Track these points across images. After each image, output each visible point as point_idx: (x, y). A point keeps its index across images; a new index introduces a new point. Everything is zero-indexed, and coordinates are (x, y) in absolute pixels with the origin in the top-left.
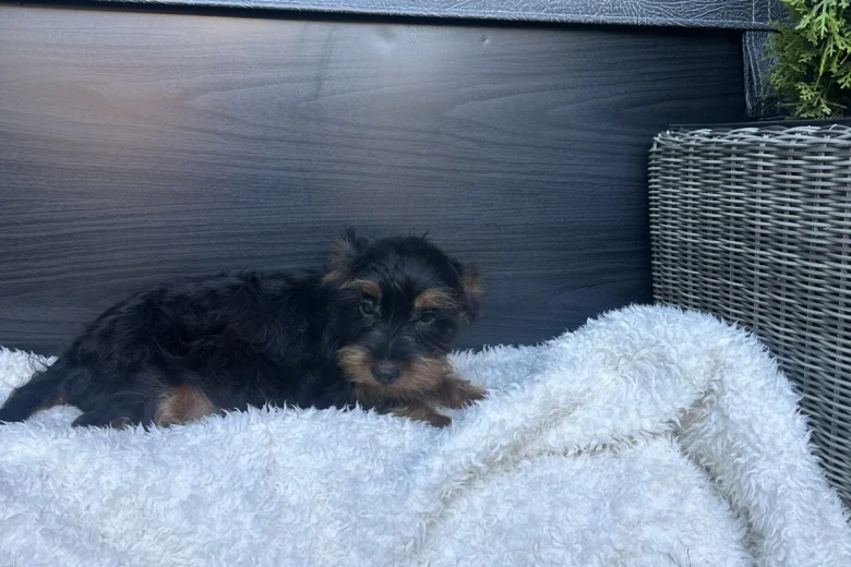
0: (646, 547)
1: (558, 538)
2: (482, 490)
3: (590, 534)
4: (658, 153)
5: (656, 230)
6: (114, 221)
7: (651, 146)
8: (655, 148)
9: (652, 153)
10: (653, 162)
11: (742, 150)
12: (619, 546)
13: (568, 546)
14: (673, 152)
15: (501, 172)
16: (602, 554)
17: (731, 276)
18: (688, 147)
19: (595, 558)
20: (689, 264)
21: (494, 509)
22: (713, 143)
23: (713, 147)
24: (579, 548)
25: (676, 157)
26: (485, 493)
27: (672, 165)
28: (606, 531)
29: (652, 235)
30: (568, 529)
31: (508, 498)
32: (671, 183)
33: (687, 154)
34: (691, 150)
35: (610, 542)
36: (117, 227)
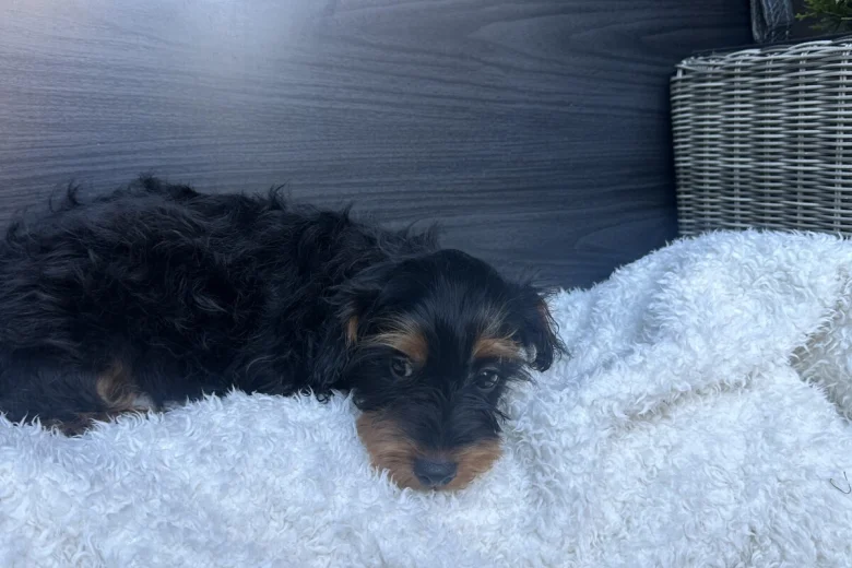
0: (810, 472)
1: (720, 477)
2: (631, 441)
3: (751, 467)
4: (683, 81)
5: (683, 162)
6: (98, 159)
7: (675, 74)
8: (680, 75)
9: (675, 82)
10: (679, 90)
11: (813, 63)
12: (783, 476)
13: (730, 485)
14: (710, 76)
15: (527, 102)
16: (769, 488)
17: (799, 196)
18: (733, 68)
19: (761, 493)
20: (737, 192)
21: (651, 459)
22: (769, 60)
23: (771, 65)
24: (742, 484)
25: (713, 81)
26: (636, 444)
27: (710, 90)
28: (766, 462)
29: (679, 168)
30: (730, 467)
31: (661, 443)
32: (708, 109)
33: (733, 76)
34: (738, 71)
35: (774, 473)
36: (101, 167)
